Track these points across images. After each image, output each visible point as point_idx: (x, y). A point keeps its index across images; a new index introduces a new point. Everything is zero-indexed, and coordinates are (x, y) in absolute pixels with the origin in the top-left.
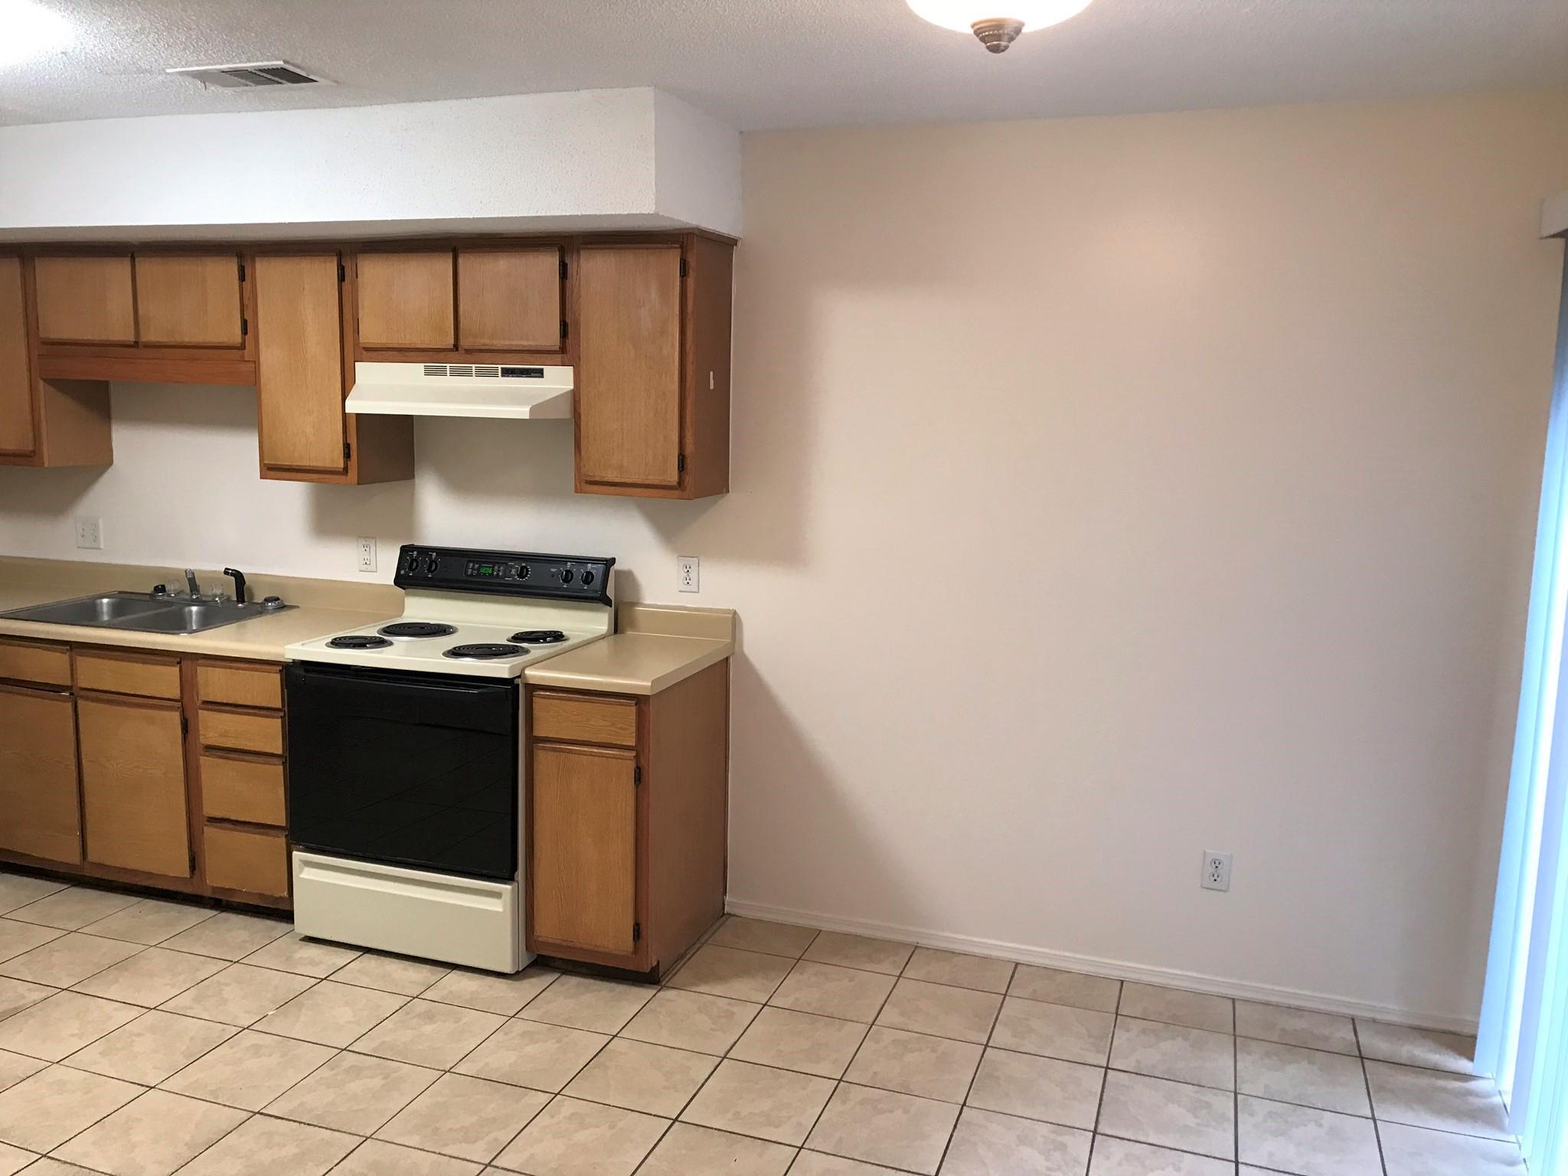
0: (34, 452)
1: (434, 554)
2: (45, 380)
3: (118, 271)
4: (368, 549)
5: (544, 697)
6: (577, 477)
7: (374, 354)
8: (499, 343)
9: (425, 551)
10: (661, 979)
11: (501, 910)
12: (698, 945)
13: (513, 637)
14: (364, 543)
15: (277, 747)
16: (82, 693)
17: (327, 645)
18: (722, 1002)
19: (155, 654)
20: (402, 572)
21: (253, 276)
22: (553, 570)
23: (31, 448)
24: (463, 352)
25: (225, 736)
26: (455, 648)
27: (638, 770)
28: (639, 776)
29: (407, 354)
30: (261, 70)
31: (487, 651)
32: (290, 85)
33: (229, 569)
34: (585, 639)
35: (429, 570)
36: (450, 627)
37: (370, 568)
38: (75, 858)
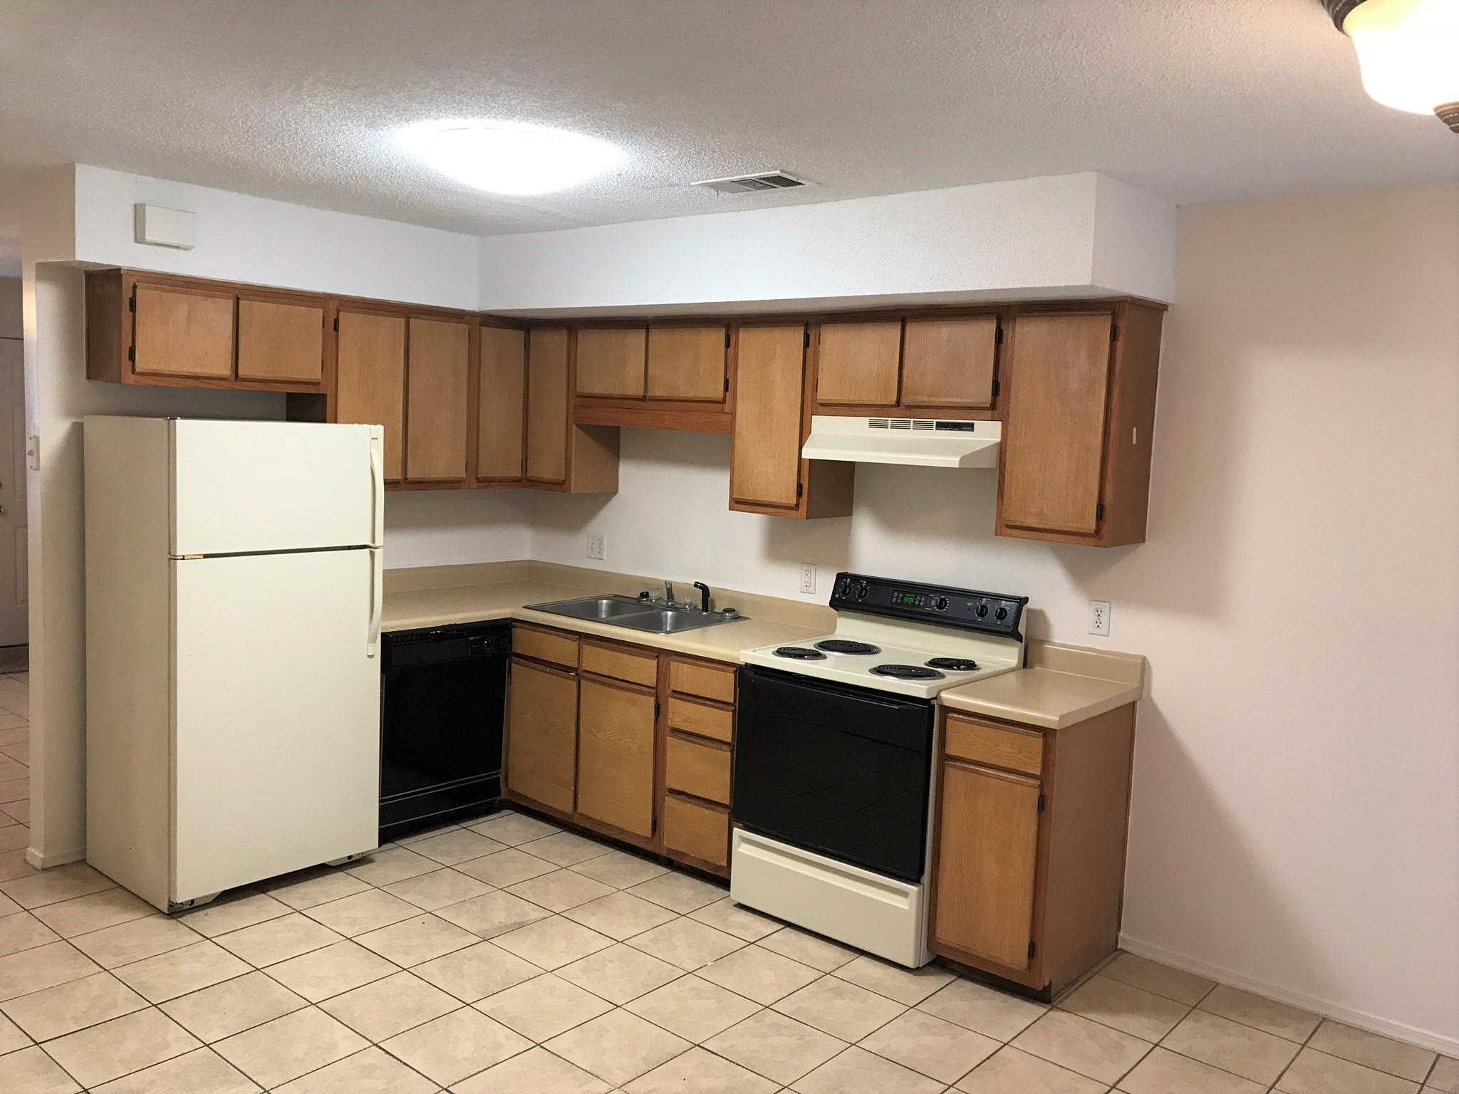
0: (565, 481)
1: (865, 582)
2: (577, 426)
3: (635, 339)
4: (809, 574)
5: (956, 719)
6: (998, 522)
7: (827, 409)
8: (937, 400)
9: (857, 579)
10: (1052, 1000)
11: (906, 908)
12: (1089, 975)
13: (930, 662)
14: (807, 568)
15: (727, 735)
16: (586, 675)
17: (773, 653)
18: (1112, 1033)
19: (638, 648)
20: (837, 596)
21: (737, 344)
22: (969, 604)
23: (563, 478)
24: (904, 408)
25: (687, 722)
26: (879, 667)
27: (1041, 798)
28: (1042, 804)
29: (856, 409)
30: (761, 179)
31: (906, 672)
32: (781, 188)
33: (699, 583)
34: (996, 670)
35: (860, 596)
36: (874, 647)
37: (809, 590)
38: (568, 809)
